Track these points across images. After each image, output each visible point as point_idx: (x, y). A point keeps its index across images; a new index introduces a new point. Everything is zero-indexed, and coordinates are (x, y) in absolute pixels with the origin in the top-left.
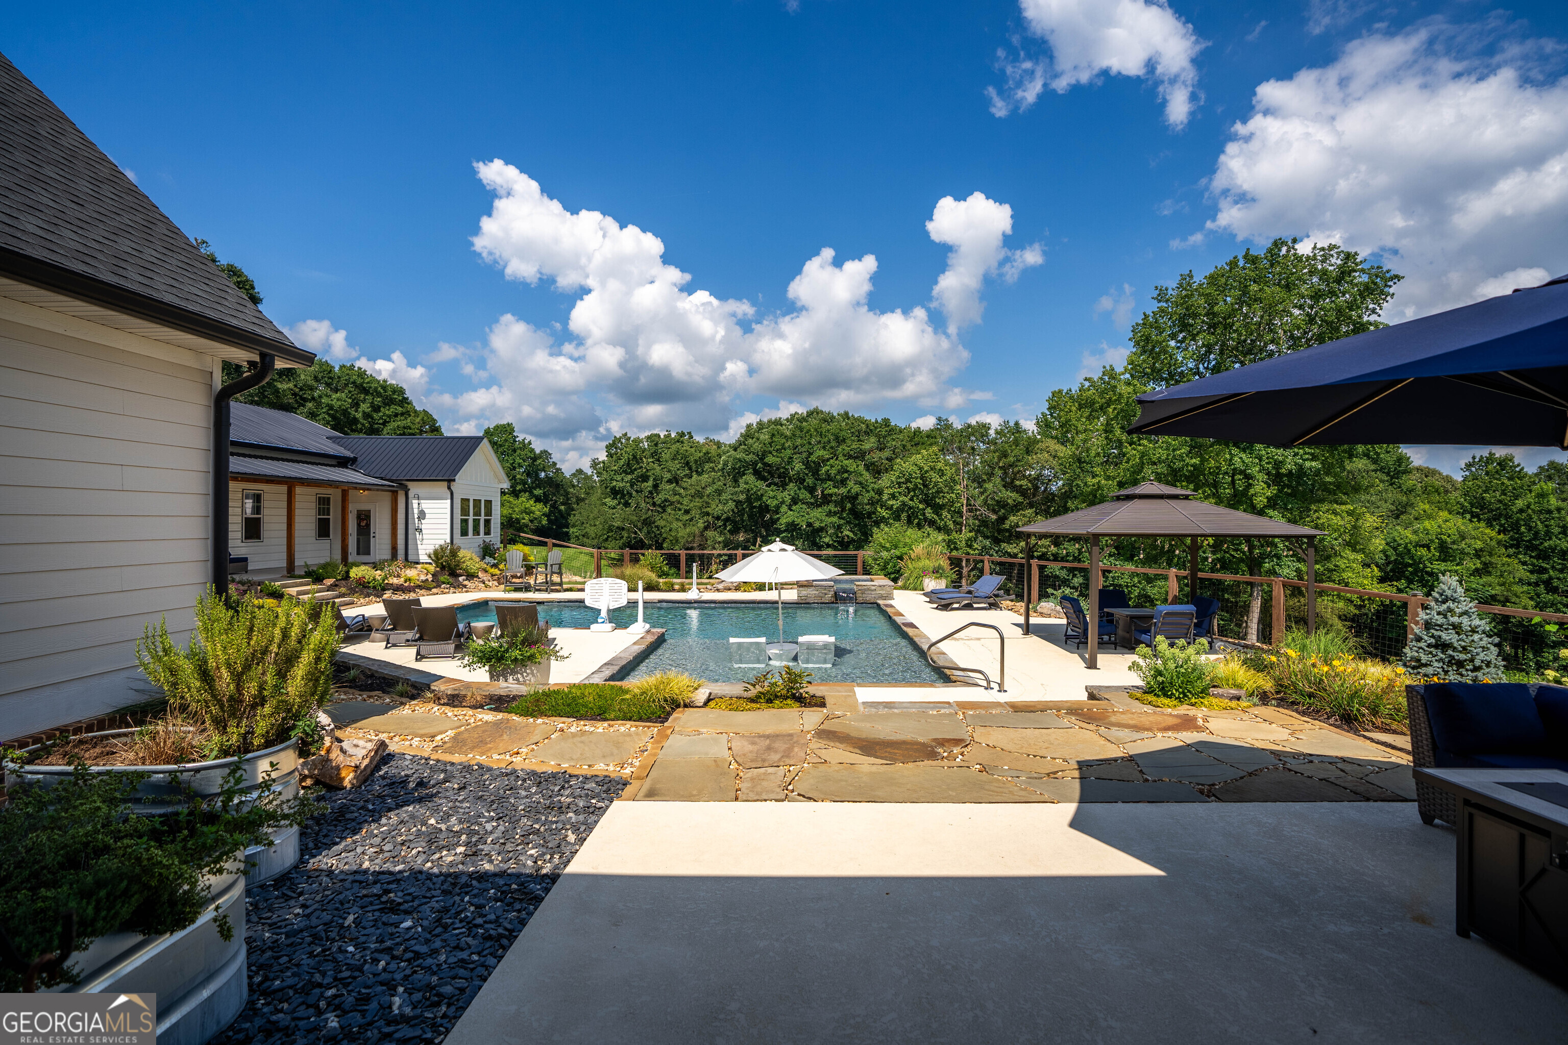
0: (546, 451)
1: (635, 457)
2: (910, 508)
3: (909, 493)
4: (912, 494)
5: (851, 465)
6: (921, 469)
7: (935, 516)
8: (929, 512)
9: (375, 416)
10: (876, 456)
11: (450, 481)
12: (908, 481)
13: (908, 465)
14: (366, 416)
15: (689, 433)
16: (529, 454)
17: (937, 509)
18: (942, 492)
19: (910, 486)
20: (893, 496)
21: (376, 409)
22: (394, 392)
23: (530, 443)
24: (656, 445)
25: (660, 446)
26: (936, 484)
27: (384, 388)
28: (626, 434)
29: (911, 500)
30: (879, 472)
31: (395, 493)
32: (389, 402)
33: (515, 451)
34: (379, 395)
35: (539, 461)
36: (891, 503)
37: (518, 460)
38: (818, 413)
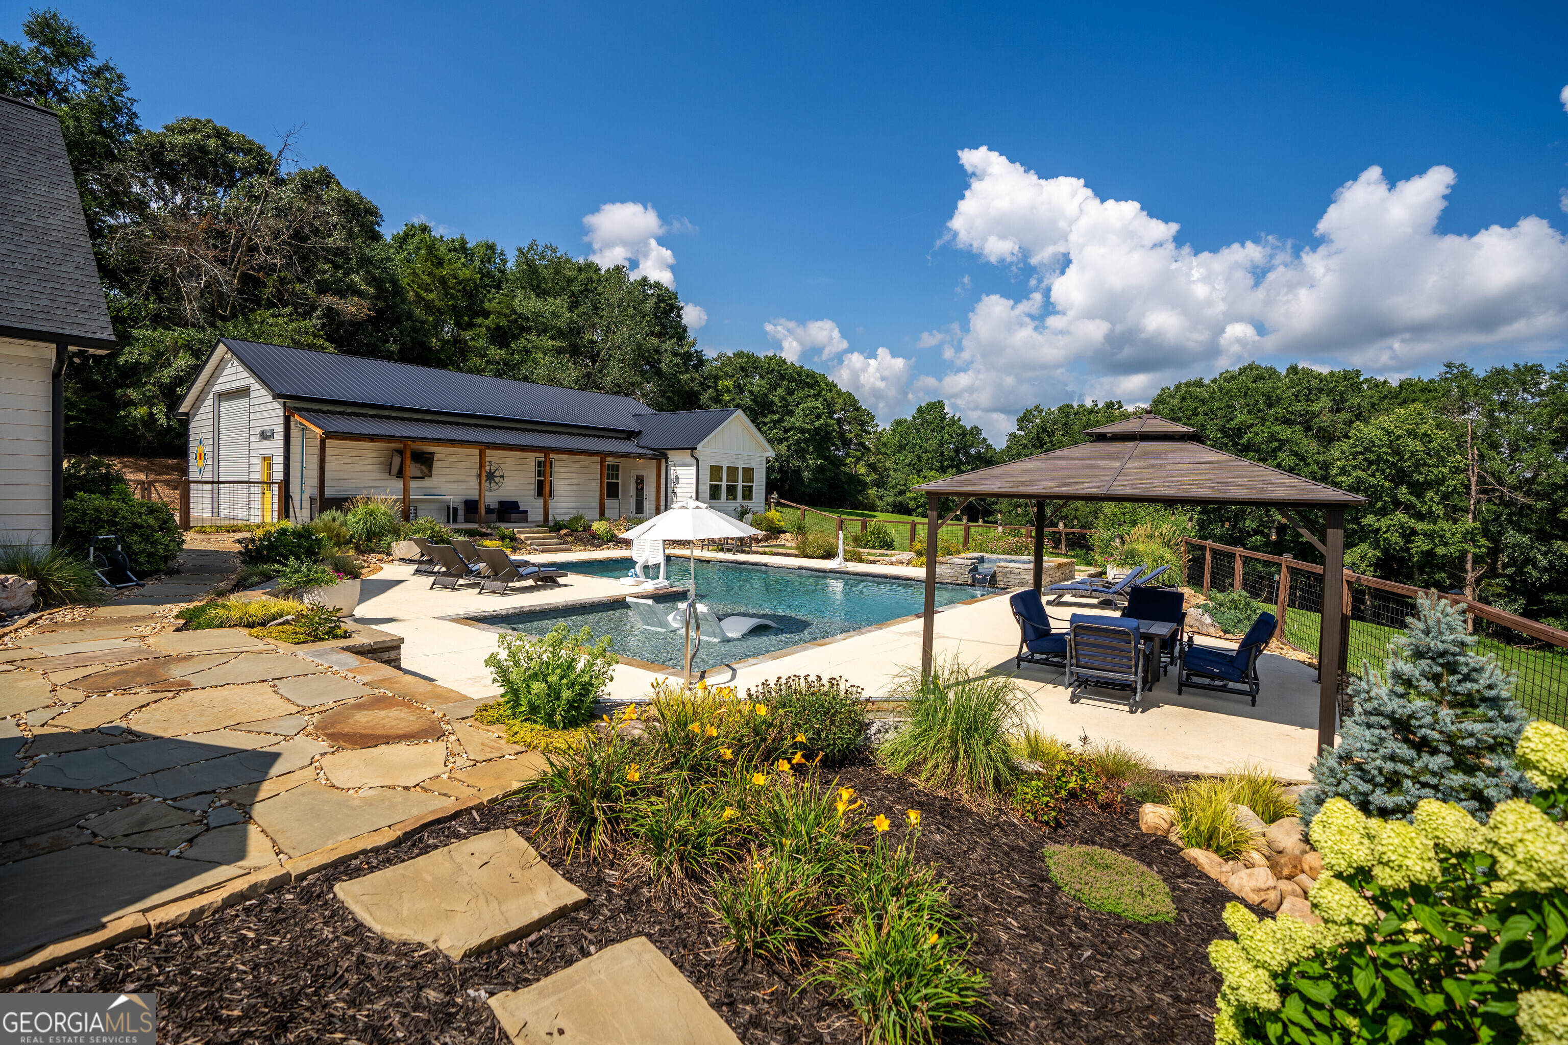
0: (976, 427)
1: (1045, 430)
2: (1371, 486)
3: (1369, 467)
4: (1374, 467)
5: (1284, 432)
6: (1389, 433)
7: (1413, 499)
8: (1403, 493)
9: (789, 398)
10: (1325, 419)
11: (693, 449)
12: (1367, 450)
13: (1369, 431)
14: (783, 398)
15: (1119, 402)
16: (958, 431)
17: (1418, 489)
18: (1425, 464)
19: (1372, 457)
20: (1343, 471)
21: (790, 392)
22: (807, 376)
23: (959, 420)
24: (1067, 416)
25: (1071, 417)
26: (1413, 453)
27: (799, 374)
28: (1038, 407)
29: (1373, 475)
30: (1331, 441)
31: (659, 461)
32: (803, 384)
33: (943, 428)
34: (794, 379)
35: (968, 437)
36: (1339, 479)
37: (947, 437)
38: (1251, 369)
